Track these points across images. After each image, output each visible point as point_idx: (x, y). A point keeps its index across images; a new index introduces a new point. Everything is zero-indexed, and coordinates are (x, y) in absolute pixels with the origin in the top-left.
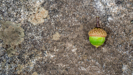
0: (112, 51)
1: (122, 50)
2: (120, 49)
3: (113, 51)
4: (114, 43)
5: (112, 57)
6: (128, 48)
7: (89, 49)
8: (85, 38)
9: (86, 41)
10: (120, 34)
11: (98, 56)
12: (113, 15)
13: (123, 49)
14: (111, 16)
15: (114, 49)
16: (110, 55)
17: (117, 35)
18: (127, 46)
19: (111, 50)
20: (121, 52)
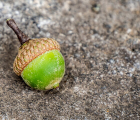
0: (101, 83)
1: (122, 67)
2: (117, 69)
3: (104, 83)
4: (90, 66)
5: (110, 94)
6: (133, 58)
7: (43, 108)
8: (15, 92)
9: (24, 95)
10: (91, 42)
11: (77, 109)
12: (44, 12)
13: (123, 65)
14: (40, 15)
15: (102, 76)
16: (102, 92)
17: (85, 46)
18: (128, 55)
19: (96, 83)
20: (124, 71)
